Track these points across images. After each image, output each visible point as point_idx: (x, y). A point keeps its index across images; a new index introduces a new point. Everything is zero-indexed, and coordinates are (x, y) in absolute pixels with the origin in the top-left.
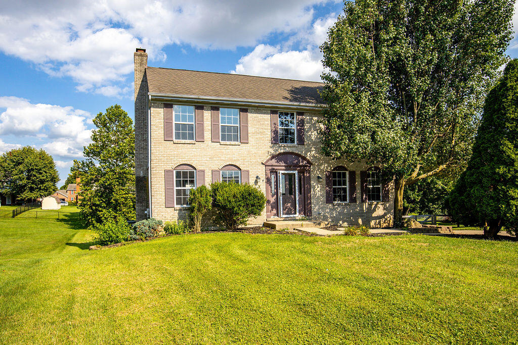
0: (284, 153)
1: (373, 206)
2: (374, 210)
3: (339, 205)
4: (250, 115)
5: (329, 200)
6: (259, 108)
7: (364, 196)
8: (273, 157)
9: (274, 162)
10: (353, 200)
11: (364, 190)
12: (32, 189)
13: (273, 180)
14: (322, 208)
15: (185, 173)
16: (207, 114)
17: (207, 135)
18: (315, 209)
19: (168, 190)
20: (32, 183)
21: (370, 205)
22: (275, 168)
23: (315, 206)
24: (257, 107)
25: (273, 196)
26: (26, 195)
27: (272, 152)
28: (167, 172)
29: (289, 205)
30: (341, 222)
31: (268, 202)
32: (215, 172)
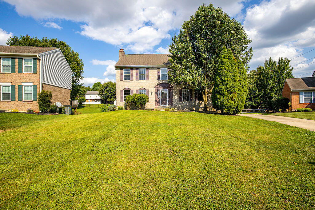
0: (162, 83)
1: (200, 103)
2: (201, 104)
3: (185, 102)
4: (149, 70)
5: (180, 100)
6: (153, 68)
7: (196, 99)
8: (158, 85)
9: (158, 86)
10: (191, 100)
11: (196, 97)
12: (111, 97)
13: (159, 93)
14: (177, 103)
15: (127, 91)
16: (134, 71)
17: (134, 78)
18: (175, 103)
19: (121, 96)
20: (111, 95)
21: (199, 102)
22: (159, 88)
23: (174, 102)
24: (152, 67)
25: (158, 99)
26: (109, 100)
27: (158, 83)
28: (121, 91)
29: (165, 102)
30: (185, 109)
31: (156, 101)
32: (137, 91)
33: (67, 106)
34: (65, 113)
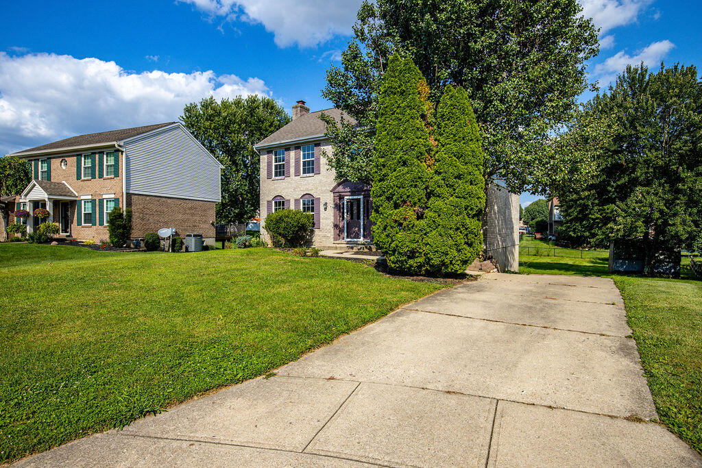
4: (321, 148)
8: (339, 184)
9: (340, 189)
15: (279, 203)
16: (292, 153)
17: (292, 170)
22: (342, 194)
25: (343, 221)
28: (270, 202)
31: (336, 226)
32: (297, 201)
33: (190, 236)
34: (187, 250)
